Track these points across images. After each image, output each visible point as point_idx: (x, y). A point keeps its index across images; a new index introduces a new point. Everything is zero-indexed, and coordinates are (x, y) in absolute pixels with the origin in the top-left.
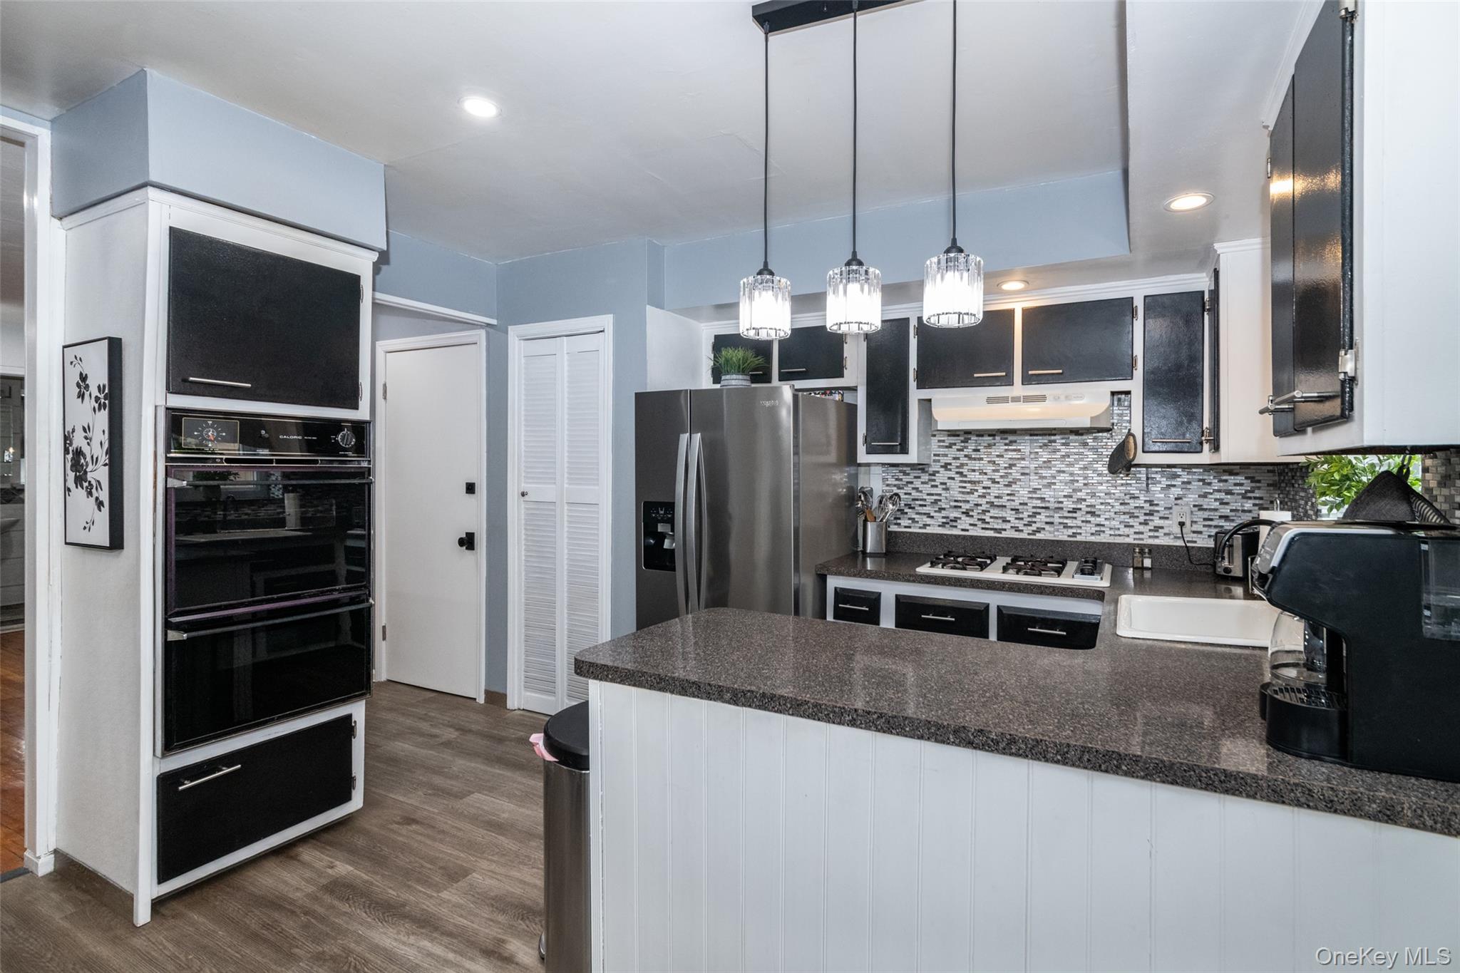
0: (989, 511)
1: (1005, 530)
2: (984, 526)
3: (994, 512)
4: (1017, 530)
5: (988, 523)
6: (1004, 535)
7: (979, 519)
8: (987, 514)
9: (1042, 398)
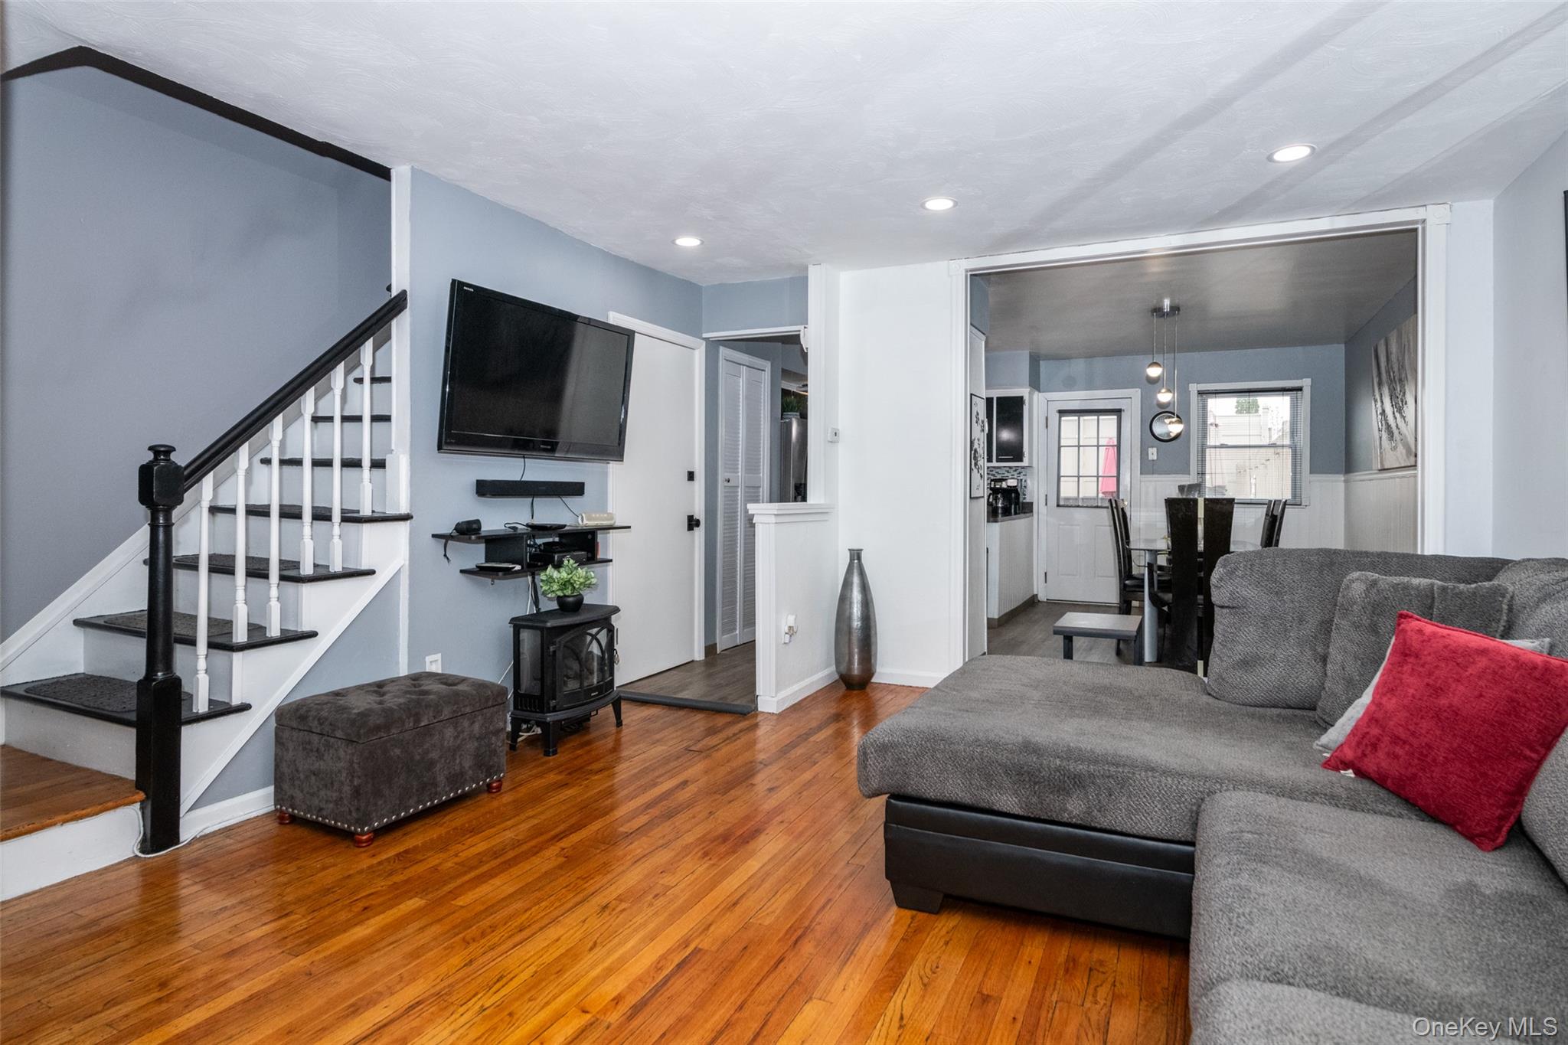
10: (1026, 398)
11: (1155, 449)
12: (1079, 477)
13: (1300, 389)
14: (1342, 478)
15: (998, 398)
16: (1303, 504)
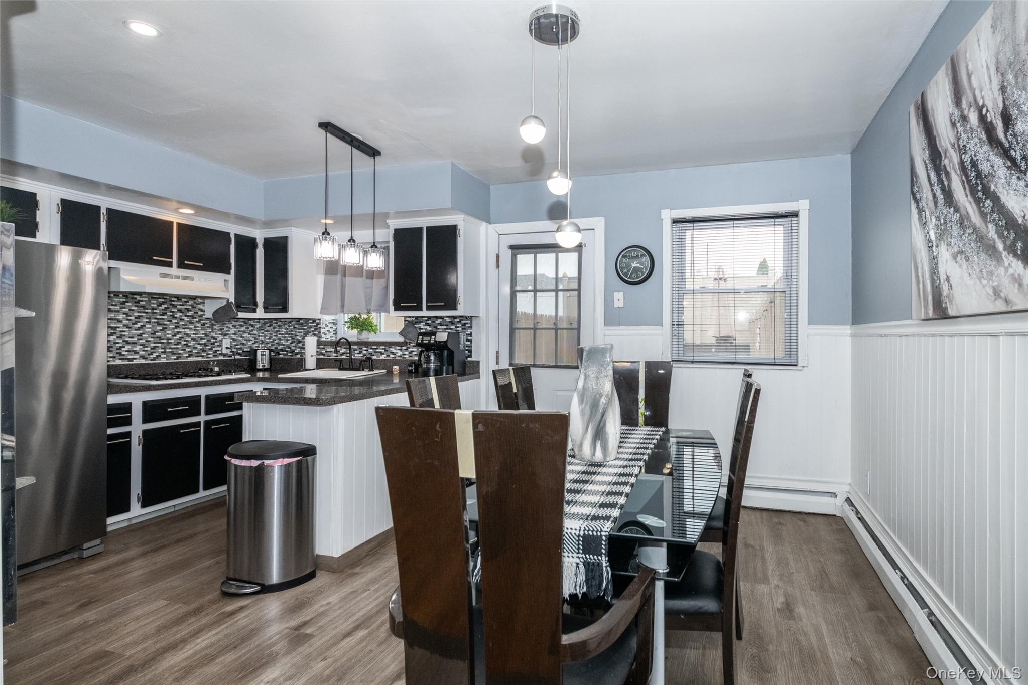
0: (124, 347)
1: (135, 359)
2: (121, 357)
3: (127, 348)
4: (143, 357)
5: (124, 355)
6: (135, 362)
7: (117, 353)
8: (123, 349)
9: (191, 278)
10: (461, 227)
11: (621, 293)
12: (535, 329)
13: (795, 215)
14: (847, 330)
15: (427, 228)
16: (800, 364)
